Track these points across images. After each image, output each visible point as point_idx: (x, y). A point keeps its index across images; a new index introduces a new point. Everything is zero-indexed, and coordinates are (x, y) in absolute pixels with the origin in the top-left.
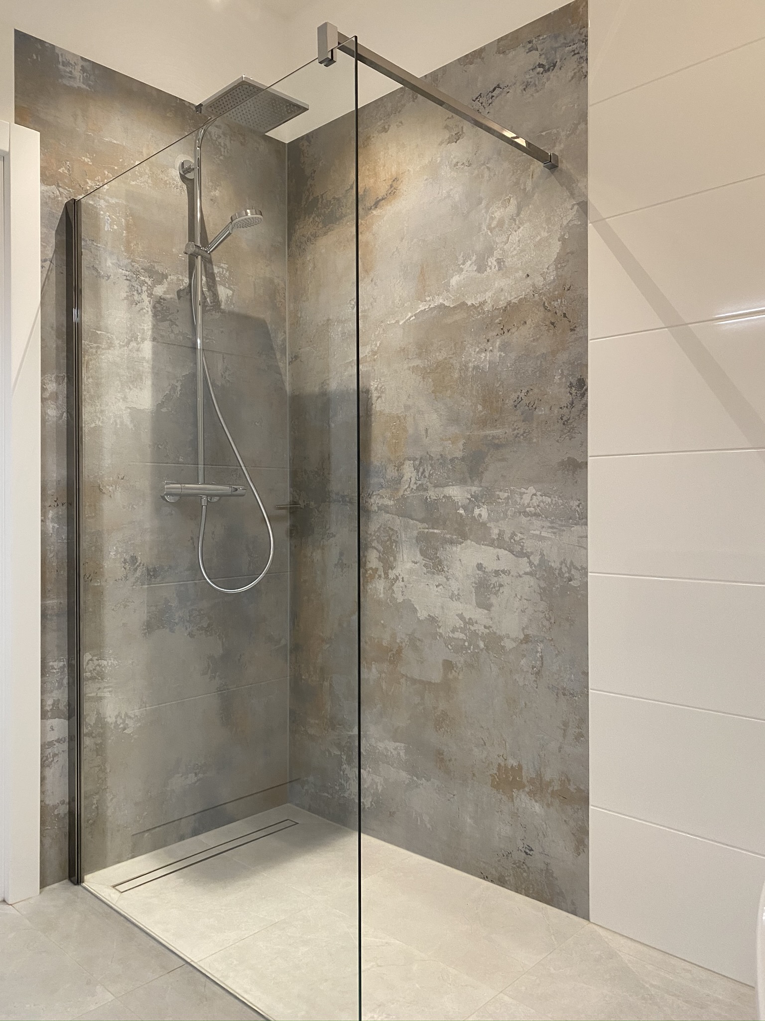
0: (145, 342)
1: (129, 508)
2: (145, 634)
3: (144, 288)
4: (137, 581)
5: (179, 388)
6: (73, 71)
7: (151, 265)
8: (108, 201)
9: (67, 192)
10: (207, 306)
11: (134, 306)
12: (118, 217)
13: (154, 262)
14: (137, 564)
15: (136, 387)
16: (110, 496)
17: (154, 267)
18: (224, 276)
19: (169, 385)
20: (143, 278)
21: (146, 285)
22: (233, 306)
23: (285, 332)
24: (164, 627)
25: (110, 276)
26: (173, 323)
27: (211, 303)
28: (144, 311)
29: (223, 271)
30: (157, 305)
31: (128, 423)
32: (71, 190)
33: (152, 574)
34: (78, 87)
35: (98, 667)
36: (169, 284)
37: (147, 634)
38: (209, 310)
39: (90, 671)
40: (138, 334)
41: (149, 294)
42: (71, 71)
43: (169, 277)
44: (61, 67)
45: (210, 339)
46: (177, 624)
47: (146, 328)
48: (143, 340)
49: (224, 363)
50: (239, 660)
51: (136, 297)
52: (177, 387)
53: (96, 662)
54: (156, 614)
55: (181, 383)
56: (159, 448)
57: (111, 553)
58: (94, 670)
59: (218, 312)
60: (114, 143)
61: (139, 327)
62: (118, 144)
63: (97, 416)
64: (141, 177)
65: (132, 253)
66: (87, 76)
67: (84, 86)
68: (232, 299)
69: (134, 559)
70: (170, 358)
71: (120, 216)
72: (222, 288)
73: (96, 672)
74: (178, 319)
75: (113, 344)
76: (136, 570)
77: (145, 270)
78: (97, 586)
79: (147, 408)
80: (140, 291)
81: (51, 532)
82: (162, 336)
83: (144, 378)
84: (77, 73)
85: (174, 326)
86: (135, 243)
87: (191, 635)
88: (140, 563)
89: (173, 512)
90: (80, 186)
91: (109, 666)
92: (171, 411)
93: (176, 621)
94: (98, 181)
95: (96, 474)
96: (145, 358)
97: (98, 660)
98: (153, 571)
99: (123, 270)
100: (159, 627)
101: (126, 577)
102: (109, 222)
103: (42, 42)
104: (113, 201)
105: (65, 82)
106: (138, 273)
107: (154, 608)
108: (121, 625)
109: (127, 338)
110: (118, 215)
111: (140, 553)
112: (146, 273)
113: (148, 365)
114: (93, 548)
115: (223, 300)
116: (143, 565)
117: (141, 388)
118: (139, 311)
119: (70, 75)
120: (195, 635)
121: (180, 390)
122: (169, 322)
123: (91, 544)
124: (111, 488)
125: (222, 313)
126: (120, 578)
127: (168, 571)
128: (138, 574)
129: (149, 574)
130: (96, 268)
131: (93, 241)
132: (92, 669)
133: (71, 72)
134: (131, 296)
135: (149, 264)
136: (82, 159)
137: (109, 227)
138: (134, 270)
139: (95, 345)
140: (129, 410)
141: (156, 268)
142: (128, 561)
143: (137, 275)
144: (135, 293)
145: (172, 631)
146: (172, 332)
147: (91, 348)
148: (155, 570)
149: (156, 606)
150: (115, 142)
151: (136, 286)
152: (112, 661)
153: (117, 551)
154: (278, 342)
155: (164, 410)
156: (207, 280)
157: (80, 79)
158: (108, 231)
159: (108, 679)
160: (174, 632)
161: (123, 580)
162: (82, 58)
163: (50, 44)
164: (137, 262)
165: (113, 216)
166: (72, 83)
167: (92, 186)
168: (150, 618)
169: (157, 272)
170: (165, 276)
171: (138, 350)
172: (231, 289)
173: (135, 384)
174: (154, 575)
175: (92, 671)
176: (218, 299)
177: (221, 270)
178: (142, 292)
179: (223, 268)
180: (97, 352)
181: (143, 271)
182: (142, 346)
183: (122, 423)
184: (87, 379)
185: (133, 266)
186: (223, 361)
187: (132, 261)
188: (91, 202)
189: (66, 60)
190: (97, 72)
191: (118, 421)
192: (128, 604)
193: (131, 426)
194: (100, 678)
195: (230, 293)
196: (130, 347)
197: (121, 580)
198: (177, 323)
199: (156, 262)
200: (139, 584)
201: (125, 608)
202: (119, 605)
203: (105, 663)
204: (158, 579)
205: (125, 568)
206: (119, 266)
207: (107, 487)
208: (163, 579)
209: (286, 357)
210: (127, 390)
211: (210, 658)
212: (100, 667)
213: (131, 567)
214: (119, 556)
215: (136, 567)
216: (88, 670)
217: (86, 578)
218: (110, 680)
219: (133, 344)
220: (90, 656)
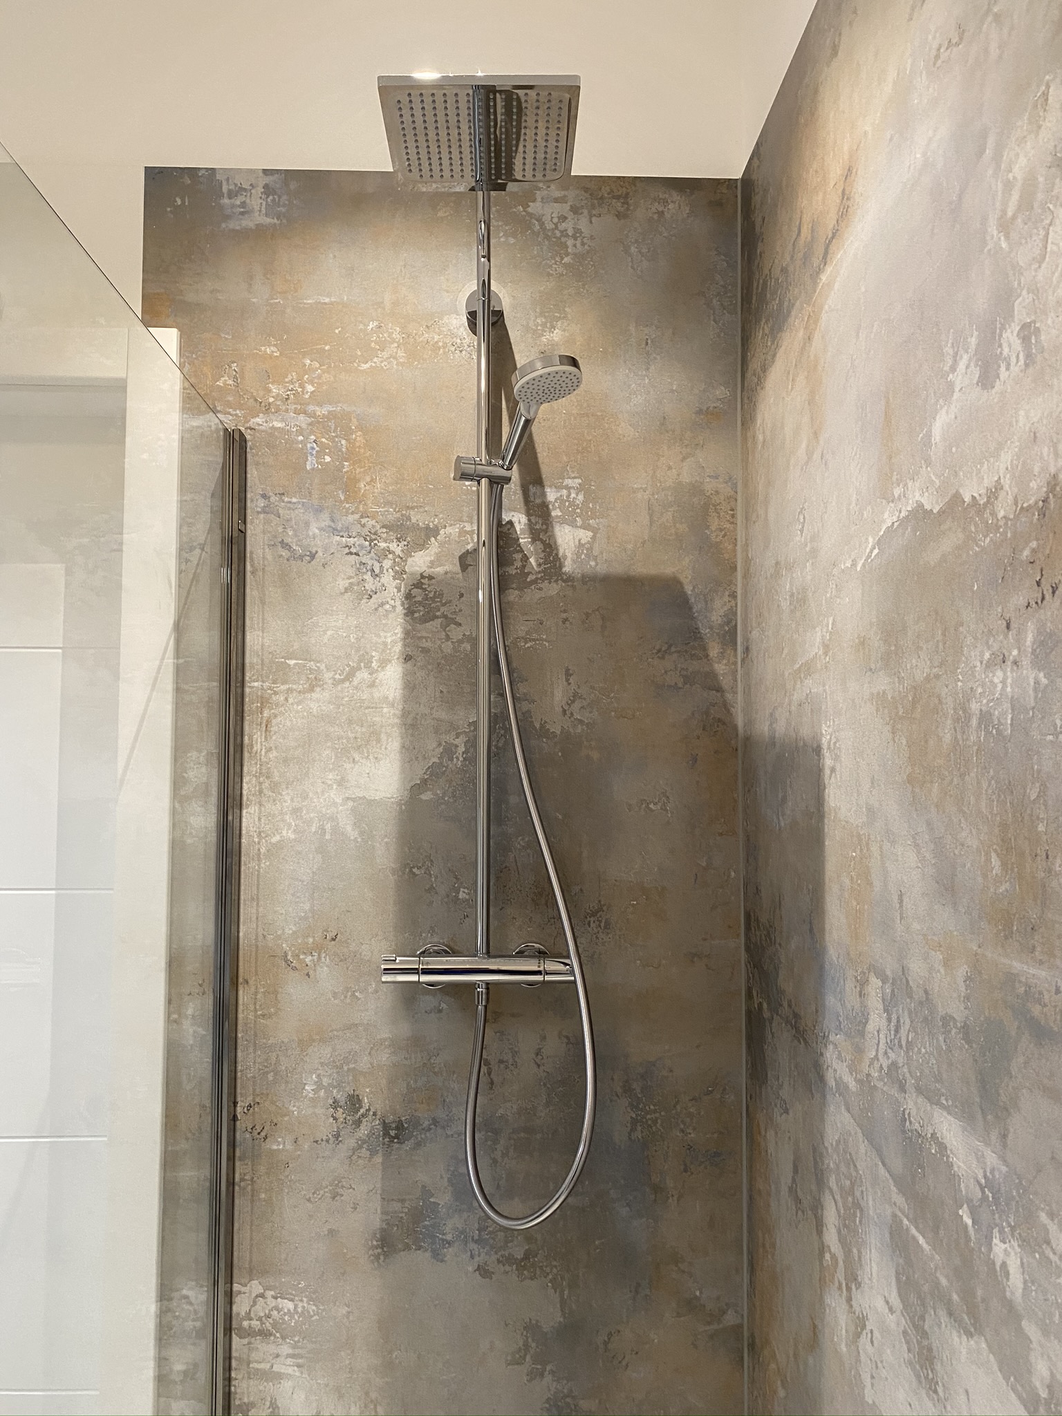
0: (389, 666)
1: (346, 997)
2: (377, 1257)
4: (360, 1147)
5: (462, 749)
6: (248, 201)
7: (402, 515)
8: (315, 414)
9: (231, 418)
10: (529, 573)
11: (365, 601)
12: (332, 439)
13: (408, 508)
14: (362, 1111)
15: (367, 758)
16: (308, 975)
17: (409, 519)
18: (572, 504)
19: (440, 744)
20: (383, 545)
21: (390, 556)
22: (593, 563)
23: (733, 596)
24: (419, 1248)
25: (317, 552)
26: (449, 621)
27: (539, 565)
28: (387, 607)
29: (569, 496)
30: (415, 591)
31: (349, 828)
32: (238, 412)
33: (393, 1133)
34: (257, 225)
35: (275, 1313)
36: (441, 545)
37: (382, 1257)
38: (535, 582)
39: (260, 1319)
40: (374, 654)
41: (396, 572)
42: (244, 202)
43: (442, 532)
44: (226, 201)
45: (534, 640)
46: (449, 1243)
47: (389, 640)
48: (384, 663)
49: (569, 684)
50: (606, 1343)
51: (370, 584)
52: (457, 746)
53: (272, 1303)
54: (402, 1217)
55: (465, 740)
56: (414, 874)
57: (307, 1088)
58: (268, 1316)
59: (556, 581)
60: (325, 304)
61: (375, 639)
62: (332, 303)
63: (283, 820)
64: (383, 351)
65: (360, 502)
66: (274, 200)
67: (268, 220)
68: (591, 548)
69: (354, 1102)
70: (441, 692)
71: (336, 437)
72: (567, 528)
73: (271, 1320)
74: (461, 610)
75: (320, 680)
76: (358, 1123)
77: (389, 527)
78: (279, 1150)
79: (389, 796)
80: (377, 571)
81: (191, 1042)
82: (425, 651)
83: (383, 737)
84: (256, 201)
85: (453, 626)
86: (368, 479)
87: (483, 1271)
88: (369, 1110)
89: (443, 1006)
90: (256, 400)
91: (297, 1313)
92: (443, 798)
93: (449, 1237)
94: (292, 382)
95: (279, 932)
96: (387, 698)
97: (276, 1298)
98: (397, 1128)
99: (343, 537)
100: (407, 1247)
101: (337, 1136)
102: (314, 452)
103: (192, 172)
104: (321, 411)
105: (233, 225)
106: (373, 537)
107: (397, 1206)
108: (326, 1233)
109: (348, 665)
110: (333, 434)
111: (368, 1090)
112: (391, 533)
113: (392, 712)
114: (270, 1077)
115: (569, 555)
116: (375, 1114)
117: (376, 758)
118: (376, 609)
119: (242, 210)
120: (493, 1273)
121: (463, 753)
122: (440, 620)
123: (266, 1067)
124: (308, 959)
125: (564, 581)
126: (324, 1138)
127: (430, 1129)
128: (364, 1130)
129: (386, 1134)
130: (287, 544)
131: (283, 494)
132: (262, 1314)
133: (243, 204)
134: (358, 584)
135: (398, 515)
136: (260, 350)
137: (314, 462)
138: (365, 531)
139: (284, 687)
140: (350, 804)
141: (414, 520)
142: (341, 1104)
143: (372, 541)
144: (368, 577)
145: (437, 1256)
146: (448, 638)
147: (276, 693)
148: (400, 1126)
149: (403, 1201)
150: (327, 300)
151: (370, 563)
152: (306, 1305)
153: (319, 1085)
154: (713, 618)
155: (427, 796)
156: (529, 520)
157: (260, 211)
158: (313, 469)
159: (296, 1339)
160: (442, 1261)
161: (331, 1142)
162: (265, 171)
163: (207, 169)
164: (373, 516)
165: (324, 440)
166: (248, 223)
167: (278, 395)
168: (388, 1224)
169: (416, 527)
170: (432, 532)
171: (372, 685)
172: (585, 527)
173: (365, 751)
174: (397, 1137)
175: (264, 1319)
176: (557, 555)
177: (565, 492)
178: (382, 572)
179: (568, 488)
180: (286, 699)
181: (385, 530)
182: (381, 675)
183: (335, 830)
184: (266, 753)
185: (363, 526)
186: (567, 680)
187: (362, 517)
188: (278, 425)
189: (236, 185)
190: (293, 185)
191: (328, 826)
192: (340, 1191)
193: (352, 833)
194: (278, 1335)
195: (585, 536)
196: (355, 682)
197: (327, 1141)
198: (458, 619)
199: (413, 508)
200: (364, 1152)
201: (334, 1198)
202: (322, 1192)
203: (290, 1305)
204: (408, 1145)
205: (335, 1119)
206: (335, 531)
207: (301, 957)
208: (418, 1145)
209: (736, 650)
210: (348, 766)
211: (531, 1328)
212: (279, 1313)
213: (348, 1118)
214: (322, 1093)
215: (358, 1116)
216: (256, 1315)
217: (255, 1133)
218: (299, 1341)
219: (363, 675)
220: (260, 1287)
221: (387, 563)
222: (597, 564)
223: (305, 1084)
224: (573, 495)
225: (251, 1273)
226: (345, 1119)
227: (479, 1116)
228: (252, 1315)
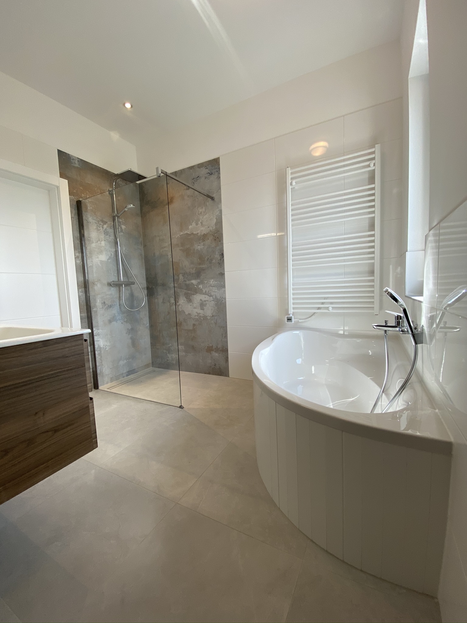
1: (102, 288)
2: (109, 323)
3: (101, 226)
5: (113, 254)
6: (75, 162)
9: (77, 198)
11: (98, 231)
13: (103, 218)
16: (97, 285)
17: (103, 220)
18: (124, 222)
19: (110, 254)
20: (100, 223)
22: (126, 231)
25: (91, 222)
27: (120, 230)
30: (105, 231)
31: (100, 264)
34: (77, 166)
36: (107, 225)
40: (100, 239)
43: (108, 222)
44: (72, 160)
48: (102, 241)
50: (136, 330)
51: (99, 228)
53: (97, 331)
54: (112, 318)
58: (96, 333)
59: (122, 233)
61: (100, 237)
63: (90, 263)
65: (96, 216)
66: (79, 163)
67: (79, 166)
68: (126, 229)
69: (104, 303)
70: (109, 246)
72: (123, 225)
74: (110, 235)
75: (93, 242)
76: (105, 305)
77: (101, 220)
79: (104, 260)
81: (82, 296)
82: (107, 240)
83: (103, 251)
85: (110, 237)
86: (97, 212)
87: (122, 323)
93: (118, 319)
95: (92, 279)
96: (103, 246)
99: (95, 221)
100: (113, 321)
102: (89, 206)
103: (66, 153)
104: (90, 200)
105: (73, 165)
107: (111, 316)
108: (103, 321)
109: (97, 240)
111: (106, 301)
113: (104, 248)
115: (123, 229)
116: (107, 304)
117: (102, 255)
118: (100, 232)
124: (96, 283)
127: (114, 306)
129: (109, 307)
131: (85, 212)
136: (80, 188)
140: (100, 261)
143: (98, 222)
144: (98, 227)
145: (117, 322)
148: (110, 305)
150: (89, 183)
151: (99, 225)
152: (101, 331)
155: (109, 261)
157: (77, 164)
158: (89, 209)
161: (102, 308)
162: (78, 158)
166: (75, 165)
167: (84, 196)
168: (110, 319)
170: (106, 222)
171: (100, 244)
173: (101, 253)
180: (89, 244)
183: (98, 264)
185: (97, 219)
188: (85, 201)
189: (73, 158)
190: (82, 162)
191: (97, 264)
192: (104, 315)
194: (98, 335)
200: (106, 309)
202: (102, 315)
204: (112, 308)
205: (102, 305)
206: (93, 219)
210: (98, 255)
211: (128, 329)
214: (100, 302)
218: (101, 336)
219: (99, 242)
223: (98, 301)
225: (95, 327)
227: (120, 304)
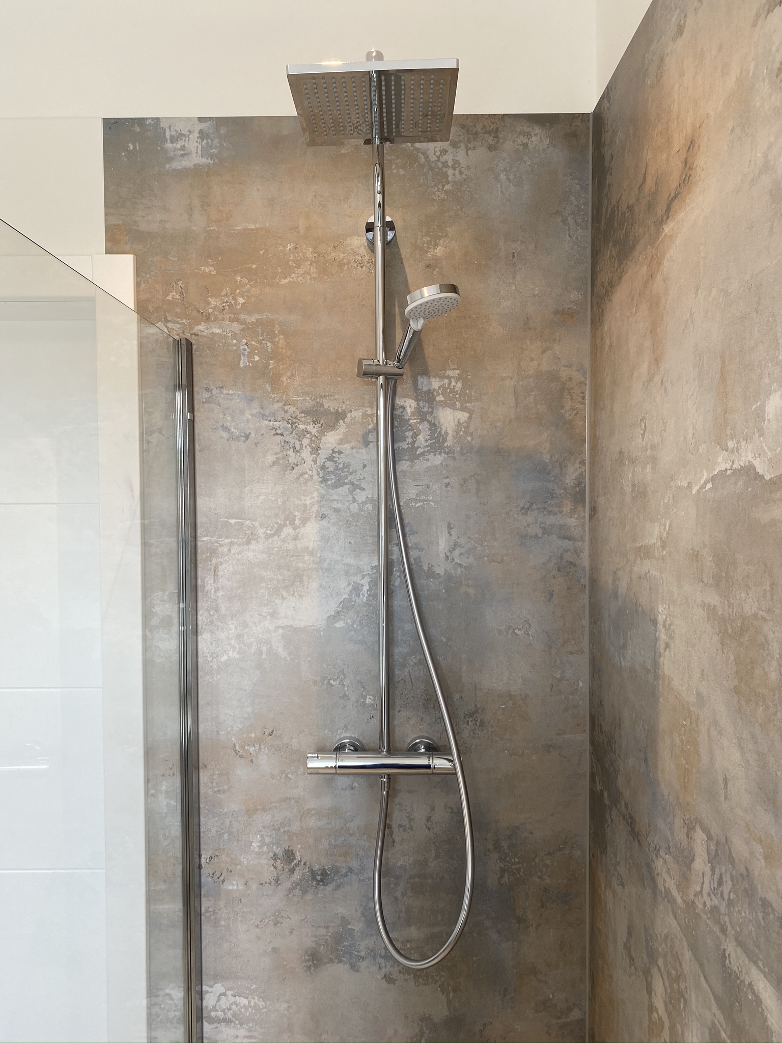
0: (308, 523)
1: (281, 778)
2: (309, 968)
4: (294, 888)
5: (366, 588)
6: (187, 145)
7: (317, 402)
8: (246, 321)
9: (179, 326)
10: (419, 447)
11: (288, 471)
12: (260, 342)
13: (321, 396)
14: (295, 862)
15: (293, 595)
16: (252, 761)
17: (322, 405)
18: (452, 391)
19: (349, 584)
20: (302, 427)
21: (308, 436)
22: (469, 439)
23: (583, 462)
24: (340, 961)
25: (250, 433)
26: (355, 487)
27: (427, 441)
28: (306, 476)
29: (450, 384)
30: (328, 464)
31: (280, 650)
32: (184, 321)
33: (319, 878)
34: (195, 165)
35: (234, 1007)
36: (348, 426)
37: (312, 968)
38: (422, 454)
39: (223, 1011)
40: (296, 513)
41: (313, 448)
42: (184, 146)
43: (349, 415)
44: (169, 145)
45: (423, 501)
46: (363, 958)
47: (308, 503)
48: (304, 521)
49: (451, 535)
50: (481, 1031)
51: (293, 458)
52: (362, 585)
53: (232, 999)
54: (327, 939)
55: (369, 580)
56: (331, 685)
57: (253, 844)
58: (230, 1009)
59: (440, 453)
60: (252, 230)
61: (297, 502)
62: (257, 229)
63: (230, 644)
64: (299, 267)
65: (284, 393)
66: (207, 143)
68: (467, 427)
69: (289, 855)
70: (350, 543)
71: (263, 340)
72: (448, 411)
73: (231, 1012)
74: (364, 478)
75: (255, 535)
76: (292, 871)
77: (306, 412)
78: (233, 890)
79: (311, 624)
80: (298, 447)
81: (165, 811)
82: (337, 511)
83: (305, 578)
84: (193, 144)
85: (358, 490)
86: (289, 374)
88: (300, 861)
89: (355, 784)
90: (198, 311)
91: (251, 1007)
92: (352, 626)
93: (363, 954)
94: (226, 295)
95: (229, 729)
96: (307, 548)
97: (234, 996)
98: (322, 874)
99: (270, 421)
100: (331, 961)
101: (277, 880)
102: (246, 353)
103: (141, 121)
104: (252, 319)
105: (176, 165)
106: (294, 420)
107: (323, 931)
108: (271, 950)
109: (277, 523)
110: (261, 338)
111: (299, 846)
112: (308, 417)
113: (312, 559)
114: (226, 836)
115: (450, 432)
116: (305, 864)
117: (300, 595)
118: (298, 478)
119: (182, 152)
120: (396, 980)
121: (368, 591)
122: (348, 486)
123: (222, 829)
124: (252, 749)
125: (447, 453)
126: (268, 881)
127: (346, 876)
128: (297, 876)
129: (314, 878)
130: (226, 428)
131: (222, 387)
132: (225, 1007)
133: (183, 148)
134: (283, 458)
135: (314, 402)
136: (200, 270)
137: (246, 361)
138: (288, 416)
139: (226, 541)
140: (281, 631)
141: (326, 406)
142: (280, 856)
143: (293, 424)
144: (291, 452)
145: (354, 968)
146: (354, 500)
147: (221, 545)
148: (324, 873)
149: (327, 927)
150: (253, 227)
151: (292, 441)
152: (257, 1001)
153: (263, 843)
154: (567, 481)
155: (340, 624)
156: (418, 404)
157: (197, 153)
158: (245, 367)
159: (251, 1025)
160: (358, 971)
161: (272, 884)
163: (153, 119)
164: (294, 404)
165: (253, 343)
166: (187, 163)
167: (216, 306)
168: (317, 944)
169: (327, 412)
170: (340, 416)
171: (296, 538)
172: (463, 409)
173: (291, 590)
174: (322, 880)
175: (226, 1011)
176: (440, 432)
177: (446, 381)
178: (301, 448)
179: (449, 378)
180: (229, 550)
181: (303, 415)
182: (302, 531)
183: (270, 651)
184: (215, 592)
185: (286, 412)
186: (449, 533)
187: (285, 405)
188: (217, 331)
189: (176, 131)
190: (223, 131)
191: (264, 649)
192: (280, 919)
193: (283, 654)
194: (237, 1022)
195: (463, 416)
196: (283, 535)
197: (270, 884)
198: (363, 485)
199: (325, 397)
200: (297, 891)
201: (275, 925)
202: (267, 921)
203: (245, 1002)
204: (329, 888)
205: (275, 868)
206: (264, 416)
207: (246, 748)
208: (338, 887)
209: (584, 507)
210: (278, 601)
211: (425, 1019)
212: (237, 1007)
213: (285, 867)
214: (265, 849)
215: (292, 866)
216: (220, 1008)
217: (215, 877)
218: (252, 1027)
219: (288, 531)
220: (223, 988)
221: (306, 442)
222: (473, 439)
223: (252, 842)
224: (453, 383)
225: (217, 977)
226: (283, 867)
227: (384, 866)
228: (217, 1007)
